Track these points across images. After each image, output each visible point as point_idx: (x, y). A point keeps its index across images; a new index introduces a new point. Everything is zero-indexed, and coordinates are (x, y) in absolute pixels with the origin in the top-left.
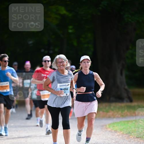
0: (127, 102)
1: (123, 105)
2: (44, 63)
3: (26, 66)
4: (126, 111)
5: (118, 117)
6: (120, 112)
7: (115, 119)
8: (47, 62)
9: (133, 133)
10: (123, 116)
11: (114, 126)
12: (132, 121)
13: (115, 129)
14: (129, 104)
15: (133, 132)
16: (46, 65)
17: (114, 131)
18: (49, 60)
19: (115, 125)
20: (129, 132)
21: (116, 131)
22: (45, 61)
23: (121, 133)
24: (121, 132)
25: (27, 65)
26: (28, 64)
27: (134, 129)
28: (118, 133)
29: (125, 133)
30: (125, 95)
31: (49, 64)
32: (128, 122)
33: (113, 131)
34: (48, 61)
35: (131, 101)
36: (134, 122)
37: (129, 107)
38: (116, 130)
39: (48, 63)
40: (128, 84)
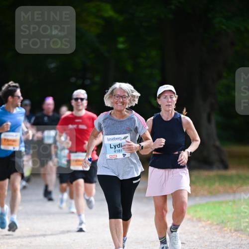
0: (219, 168)
1: (212, 173)
2: (73, 103)
3: (45, 106)
4: (217, 184)
5: (203, 196)
6: (207, 187)
7: (198, 199)
8: (79, 101)
9: (228, 224)
10: (212, 194)
11: (196, 211)
12: (227, 203)
13: (198, 216)
14: (222, 172)
15: (228, 221)
16: (78, 106)
17: (197, 219)
18: (82, 97)
19: (199, 209)
20: (223, 221)
21: (199, 220)
22: (76, 99)
23: (209, 222)
24: (208, 220)
25: (49, 104)
26: (50, 101)
27: (230, 216)
28: (204, 224)
29: (215, 223)
30: (214, 157)
31: (82, 105)
32: (221, 203)
33: (195, 219)
34: (82, 99)
35: (226, 167)
36: (231, 203)
37: (223, 178)
38: (200, 218)
39: (80, 104)
40: (221, 138)
